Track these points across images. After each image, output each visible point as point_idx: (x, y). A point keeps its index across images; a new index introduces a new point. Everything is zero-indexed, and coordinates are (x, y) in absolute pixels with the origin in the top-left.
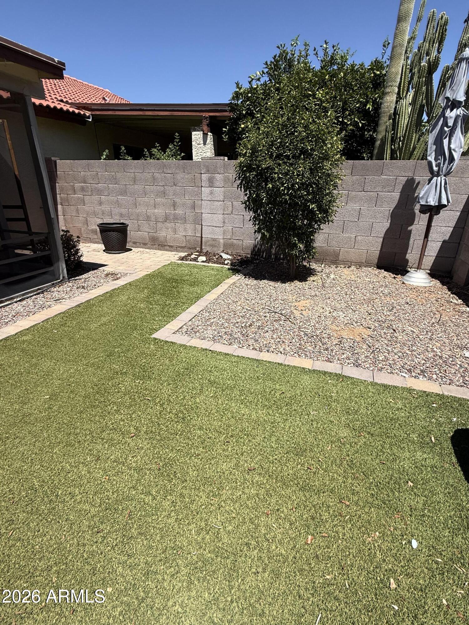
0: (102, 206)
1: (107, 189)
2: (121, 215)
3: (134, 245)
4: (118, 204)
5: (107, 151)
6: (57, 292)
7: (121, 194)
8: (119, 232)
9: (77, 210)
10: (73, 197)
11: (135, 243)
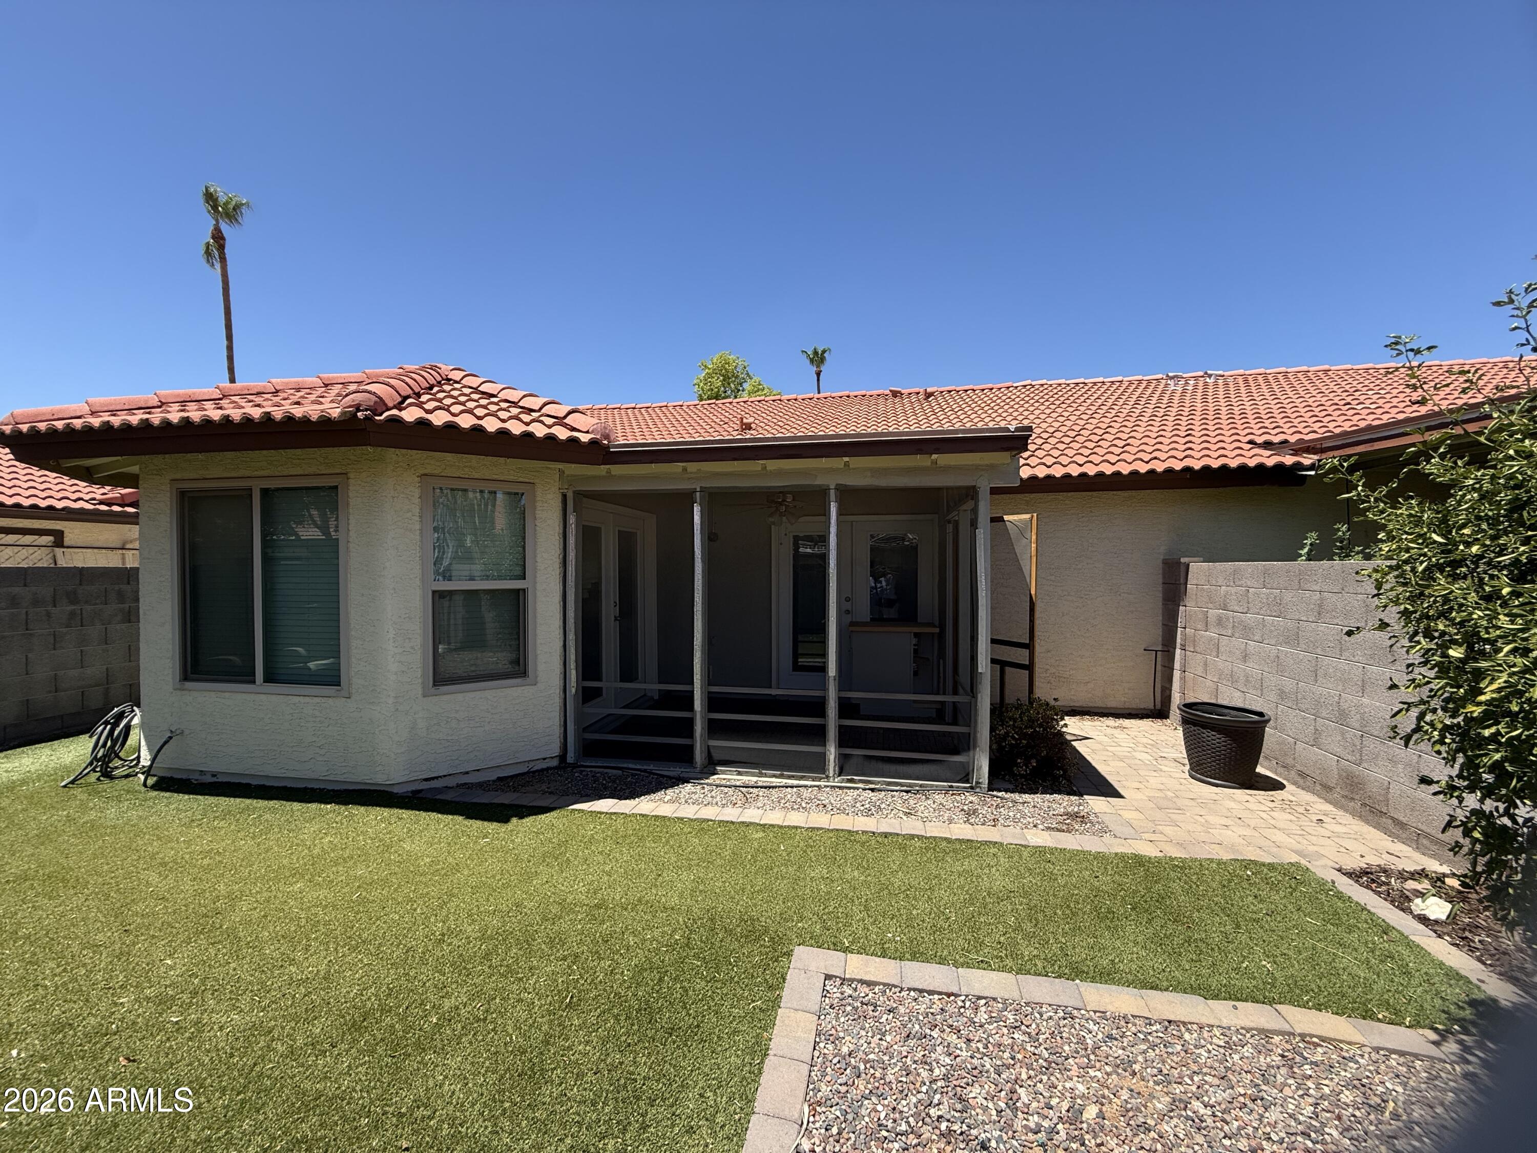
1: (1261, 626)
4: (1278, 664)
7: (1287, 642)
10: (1202, 637)
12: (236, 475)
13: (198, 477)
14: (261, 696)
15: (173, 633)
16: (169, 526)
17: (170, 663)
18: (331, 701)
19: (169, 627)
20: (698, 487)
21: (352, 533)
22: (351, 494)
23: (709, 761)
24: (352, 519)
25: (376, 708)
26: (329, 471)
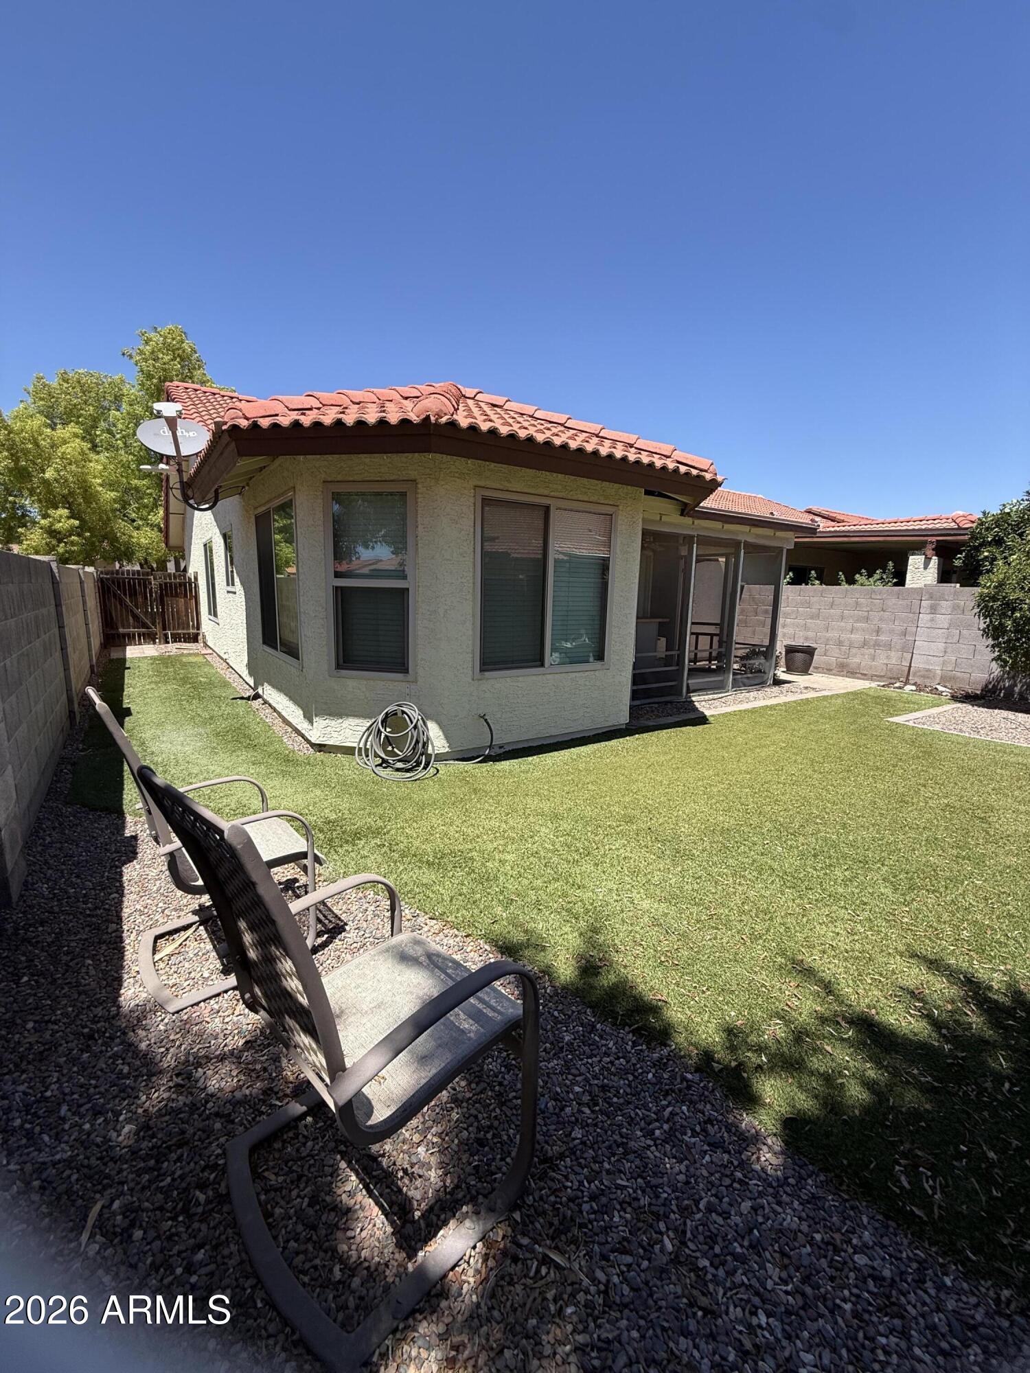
2: (807, 639)
4: (806, 628)
5: (791, 574)
6: (760, 694)
7: (812, 618)
8: (806, 653)
9: (755, 631)
13: (501, 487)
14: (548, 676)
15: (473, 630)
16: (472, 530)
17: (469, 657)
18: (597, 673)
19: (469, 625)
20: (696, 534)
21: (618, 551)
22: (620, 522)
23: (689, 691)
24: (619, 541)
25: (623, 674)
26: (606, 502)
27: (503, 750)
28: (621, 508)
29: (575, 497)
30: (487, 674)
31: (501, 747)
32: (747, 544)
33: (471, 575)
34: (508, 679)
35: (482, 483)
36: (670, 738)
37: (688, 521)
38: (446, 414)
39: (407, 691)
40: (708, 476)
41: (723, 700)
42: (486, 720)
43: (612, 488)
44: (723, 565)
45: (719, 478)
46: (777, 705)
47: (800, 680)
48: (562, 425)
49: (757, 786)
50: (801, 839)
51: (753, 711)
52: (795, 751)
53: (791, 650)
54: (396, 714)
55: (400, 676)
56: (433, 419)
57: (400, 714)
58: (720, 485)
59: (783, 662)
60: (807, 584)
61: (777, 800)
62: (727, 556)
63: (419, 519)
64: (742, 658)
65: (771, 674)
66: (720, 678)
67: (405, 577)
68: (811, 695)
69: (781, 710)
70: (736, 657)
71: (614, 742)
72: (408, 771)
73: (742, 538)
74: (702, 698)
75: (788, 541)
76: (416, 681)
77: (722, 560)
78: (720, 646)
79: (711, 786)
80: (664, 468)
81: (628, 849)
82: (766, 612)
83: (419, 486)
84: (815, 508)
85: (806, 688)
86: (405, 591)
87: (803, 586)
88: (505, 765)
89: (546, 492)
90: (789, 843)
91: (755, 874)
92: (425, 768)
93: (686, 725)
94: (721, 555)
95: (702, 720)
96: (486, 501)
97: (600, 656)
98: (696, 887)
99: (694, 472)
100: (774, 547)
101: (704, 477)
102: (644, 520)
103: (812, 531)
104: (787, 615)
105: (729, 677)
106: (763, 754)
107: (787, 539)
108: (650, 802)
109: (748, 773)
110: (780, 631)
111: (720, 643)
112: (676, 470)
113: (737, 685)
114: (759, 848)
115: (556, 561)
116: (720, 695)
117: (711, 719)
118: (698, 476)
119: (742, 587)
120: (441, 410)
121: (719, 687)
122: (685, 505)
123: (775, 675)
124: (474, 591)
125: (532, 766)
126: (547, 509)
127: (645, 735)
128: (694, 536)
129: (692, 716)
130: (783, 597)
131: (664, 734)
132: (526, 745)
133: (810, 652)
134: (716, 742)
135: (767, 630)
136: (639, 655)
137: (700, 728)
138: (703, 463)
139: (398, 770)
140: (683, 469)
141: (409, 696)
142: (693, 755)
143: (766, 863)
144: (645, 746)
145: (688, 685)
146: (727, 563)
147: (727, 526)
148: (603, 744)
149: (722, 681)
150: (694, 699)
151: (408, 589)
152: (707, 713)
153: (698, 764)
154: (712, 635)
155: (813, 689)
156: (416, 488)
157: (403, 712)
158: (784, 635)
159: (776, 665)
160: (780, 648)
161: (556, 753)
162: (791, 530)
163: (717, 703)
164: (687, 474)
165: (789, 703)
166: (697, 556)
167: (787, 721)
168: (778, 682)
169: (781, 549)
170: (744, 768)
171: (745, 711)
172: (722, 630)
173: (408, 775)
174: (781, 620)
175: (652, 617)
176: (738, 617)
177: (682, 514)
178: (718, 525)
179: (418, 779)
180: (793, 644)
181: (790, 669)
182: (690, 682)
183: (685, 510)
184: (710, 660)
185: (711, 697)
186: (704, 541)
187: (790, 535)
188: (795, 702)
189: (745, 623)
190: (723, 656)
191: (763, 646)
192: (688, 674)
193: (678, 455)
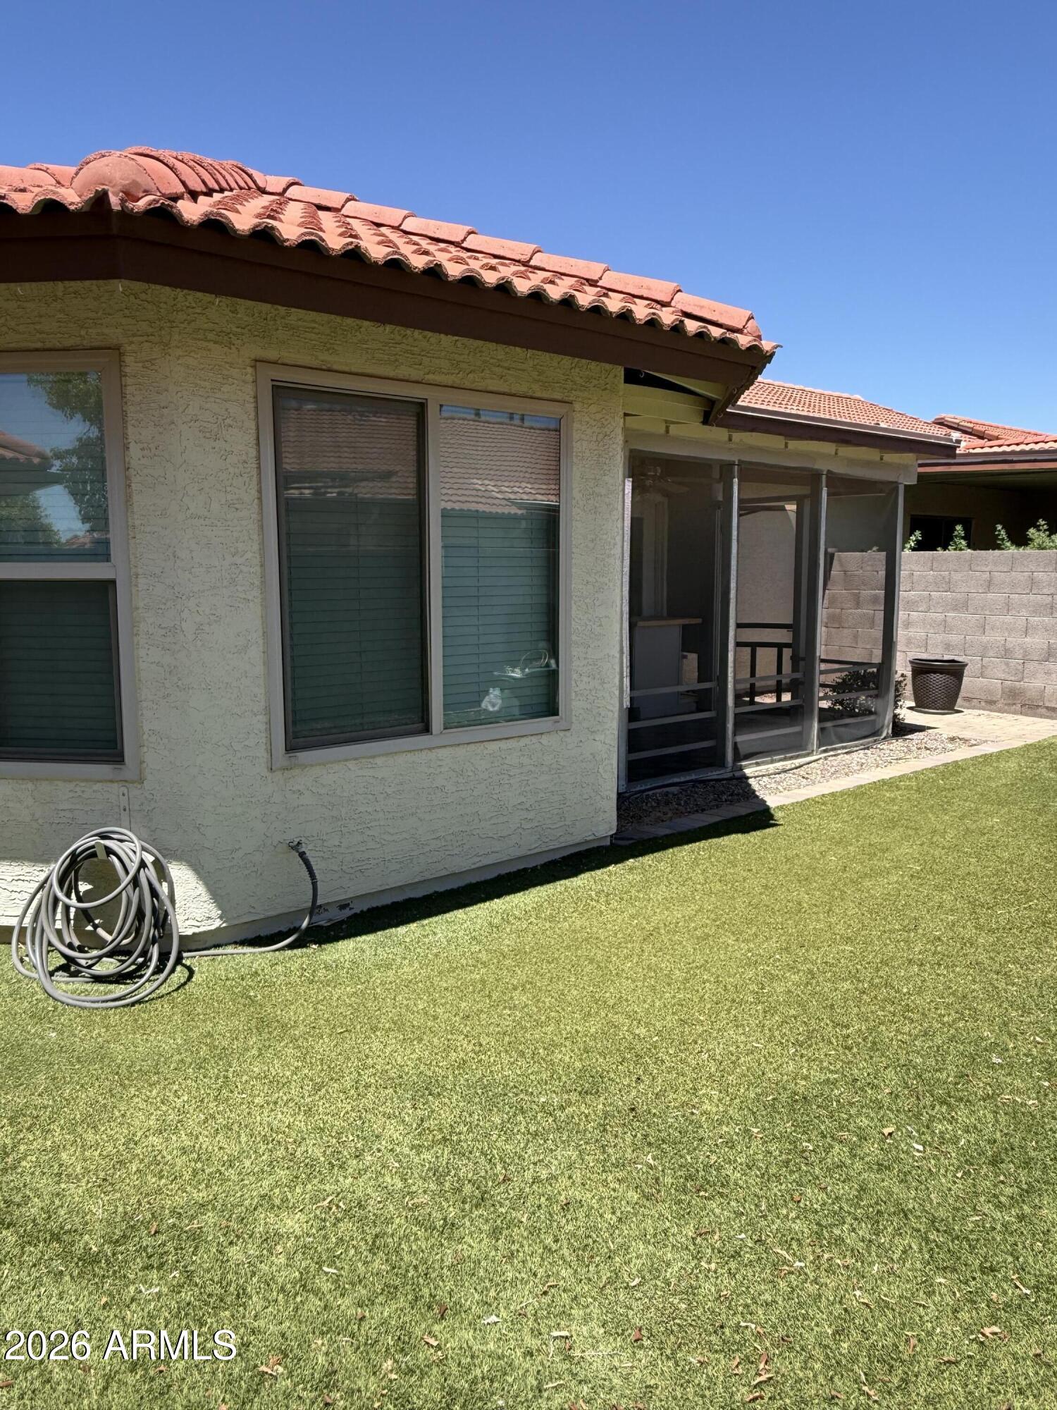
0: (910, 630)
1: (927, 600)
2: (948, 647)
3: (966, 704)
4: (945, 626)
5: (918, 533)
7: (955, 609)
8: (948, 674)
9: (856, 637)
10: (851, 614)
11: (968, 699)
12: (392, 374)
13: (315, 363)
14: (443, 753)
15: (267, 663)
16: (253, 453)
17: (259, 722)
18: (544, 739)
19: (255, 653)
20: (735, 459)
21: (576, 493)
22: (576, 436)
23: (738, 757)
24: (577, 475)
25: (599, 737)
26: (545, 395)
27: (347, 913)
28: (577, 406)
29: (481, 386)
30: (303, 756)
31: (343, 906)
32: (833, 479)
33: (256, 547)
34: (351, 764)
35: (272, 354)
36: (696, 862)
37: (718, 434)
38: (147, 192)
39: (124, 801)
40: (744, 341)
41: (802, 771)
42: (302, 855)
43: (557, 366)
44: (793, 517)
45: (766, 345)
46: (901, 778)
47: (941, 722)
48: (456, 244)
49: (867, 974)
50: (962, 1114)
51: (858, 793)
52: (940, 880)
53: (922, 669)
54: (94, 855)
55: (104, 770)
56: (114, 201)
57: (101, 855)
58: (768, 358)
59: (908, 690)
60: (945, 548)
61: (907, 1008)
62: (799, 500)
63: (130, 430)
64: (834, 688)
65: (889, 717)
66: (797, 729)
67: (107, 558)
68: (961, 754)
69: (908, 788)
70: (823, 686)
71: (583, 881)
72: (119, 978)
73: (823, 466)
74: (763, 769)
75: (907, 470)
76: (141, 780)
77: (791, 507)
78: (795, 668)
79: (773, 978)
80: (653, 323)
81: (577, 1176)
82: (875, 600)
83: (129, 359)
84: (949, 417)
85: (952, 739)
86: (106, 588)
87: (940, 552)
88: (345, 949)
89: (414, 374)
90: (939, 1127)
91: (864, 1230)
92: (158, 970)
93: (728, 832)
94: (789, 499)
95: (761, 818)
96: (280, 392)
97: (549, 707)
98: (727, 1284)
99: (716, 332)
100: (882, 483)
101: (734, 342)
102: (629, 434)
103: (949, 450)
104: (912, 605)
105: (811, 727)
106: (878, 892)
107: (906, 467)
108: (642, 1031)
109: (848, 940)
110: (901, 634)
111: (795, 659)
112: (678, 329)
113: (826, 740)
114: (872, 1149)
115: (446, 514)
116: (797, 762)
117: (778, 815)
118: (723, 341)
119: (830, 559)
120: (135, 183)
121: (796, 747)
122: (711, 403)
123: (895, 716)
124: (263, 583)
125: (400, 950)
126: (420, 410)
127: (647, 860)
128: (732, 464)
129: (742, 809)
130: (903, 574)
131: (684, 853)
132: (400, 898)
133: (955, 671)
134: (785, 868)
135: (878, 632)
136: (637, 693)
137: (755, 837)
138: (733, 315)
139: (98, 979)
140: (692, 326)
141: (125, 814)
142: (740, 903)
143: (889, 1193)
144: (646, 885)
145: (735, 744)
146: (799, 513)
147: (794, 445)
148: (560, 885)
149: (800, 733)
150: (748, 771)
151: (113, 582)
152: (772, 801)
153: (750, 922)
154: (780, 647)
155: (965, 741)
156: (121, 363)
157: (109, 851)
158: (909, 642)
159: (898, 697)
160: (902, 668)
161: (459, 914)
162: (911, 451)
163: (790, 778)
164: (701, 335)
165: (922, 772)
166: (740, 501)
167: (921, 812)
168: (901, 730)
169: (894, 486)
170: (840, 929)
171: (842, 793)
172: (796, 636)
173: (120, 990)
174: (901, 615)
175: (672, 615)
176: (822, 613)
177: (706, 422)
178: (775, 442)
179: (139, 1002)
180: (925, 656)
181: (922, 704)
182: (739, 739)
183: (712, 413)
184: (778, 691)
185: (780, 765)
186: (751, 473)
187: (908, 458)
188: (933, 770)
189: (836, 622)
190: (801, 686)
191: (871, 665)
192: (736, 724)
193: (686, 301)
